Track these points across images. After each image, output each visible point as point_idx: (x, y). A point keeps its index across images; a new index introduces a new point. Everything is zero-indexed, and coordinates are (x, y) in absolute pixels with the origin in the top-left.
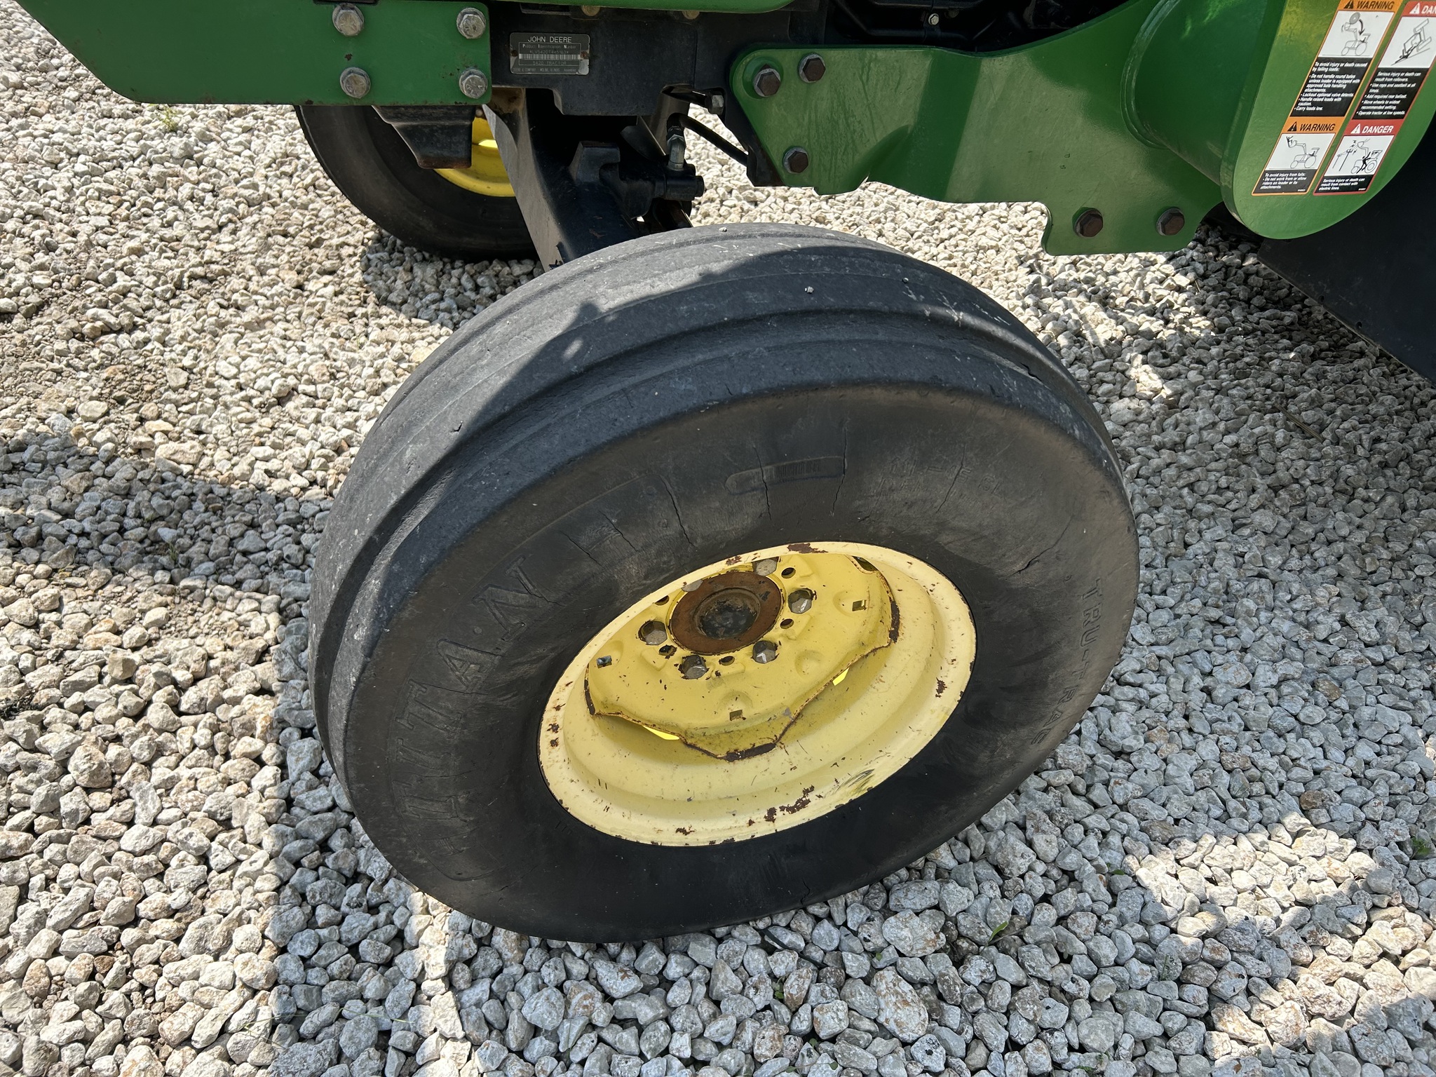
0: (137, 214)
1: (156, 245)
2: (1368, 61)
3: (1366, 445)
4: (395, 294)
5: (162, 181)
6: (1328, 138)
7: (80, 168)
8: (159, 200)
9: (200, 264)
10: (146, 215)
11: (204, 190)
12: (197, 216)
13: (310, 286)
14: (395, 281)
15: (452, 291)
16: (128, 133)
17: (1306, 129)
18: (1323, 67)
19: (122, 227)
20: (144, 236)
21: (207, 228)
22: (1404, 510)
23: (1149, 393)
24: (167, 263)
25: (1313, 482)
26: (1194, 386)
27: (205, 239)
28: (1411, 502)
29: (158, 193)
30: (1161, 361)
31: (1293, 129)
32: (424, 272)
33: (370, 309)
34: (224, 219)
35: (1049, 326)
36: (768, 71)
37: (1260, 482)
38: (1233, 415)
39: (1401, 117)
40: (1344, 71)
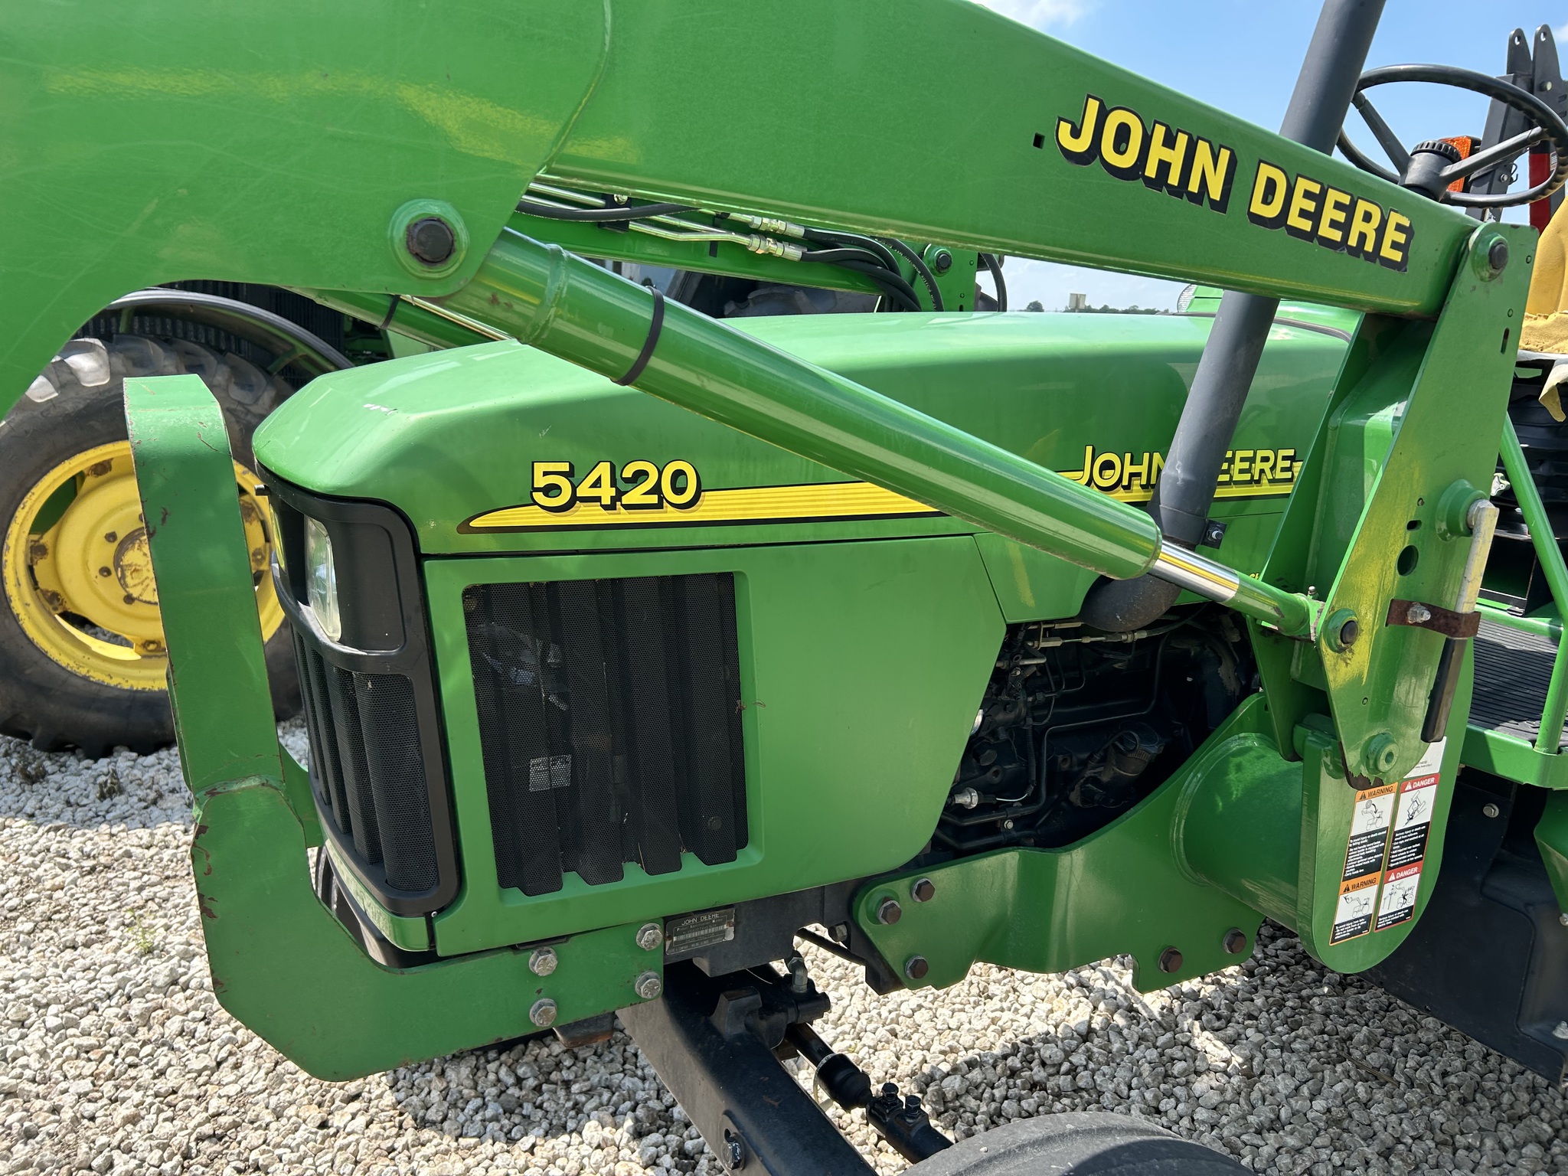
0: (122, 1068)
1: (151, 1105)
2: (1386, 829)
3: (1438, 1080)
4: (433, 1110)
5: (146, 1019)
6: (1375, 888)
7: (52, 1022)
8: (145, 1043)
9: (207, 1120)
10: (132, 1066)
11: (194, 1020)
12: (191, 1055)
13: (337, 1121)
14: (429, 1093)
15: (494, 1091)
16: (101, 967)
17: (1356, 887)
18: (1356, 842)
19: (108, 1088)
20: (137, 1096)
21: (206, 1068)
22: (1505, 1151)
23: (1223, 1065)
24: (168, 1127)
25: (1413, 1138)
26: (1258, 1046)
27: (204, 1084)
28: (1508, 1141)
29: (143, 1034)
30: (1217, 1024)
31: (1347, 890)
32: (458, 1073)
33: (409, 1136)
34: (223, 1054)
35: (1102, 1006)
36: (889, 903)
37: (1370, 1152)
38: (1310, 1075)
39: (1421, 859)
40: (1371, 841)
